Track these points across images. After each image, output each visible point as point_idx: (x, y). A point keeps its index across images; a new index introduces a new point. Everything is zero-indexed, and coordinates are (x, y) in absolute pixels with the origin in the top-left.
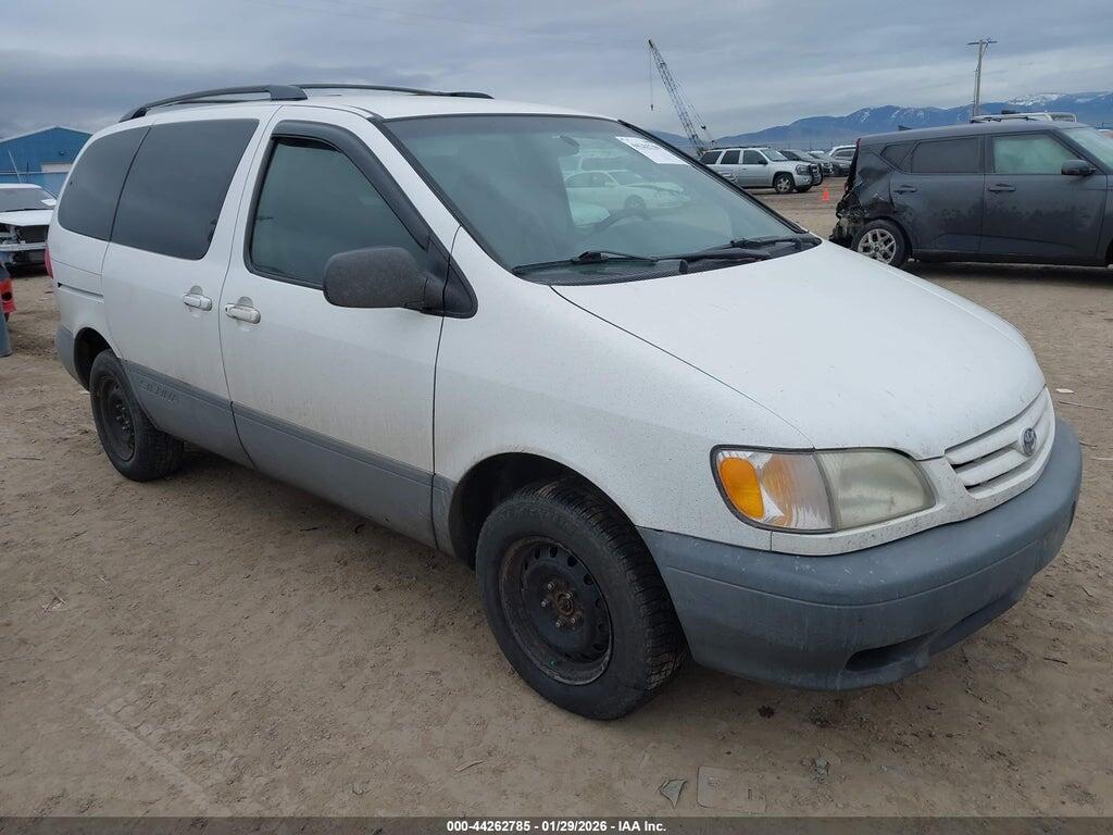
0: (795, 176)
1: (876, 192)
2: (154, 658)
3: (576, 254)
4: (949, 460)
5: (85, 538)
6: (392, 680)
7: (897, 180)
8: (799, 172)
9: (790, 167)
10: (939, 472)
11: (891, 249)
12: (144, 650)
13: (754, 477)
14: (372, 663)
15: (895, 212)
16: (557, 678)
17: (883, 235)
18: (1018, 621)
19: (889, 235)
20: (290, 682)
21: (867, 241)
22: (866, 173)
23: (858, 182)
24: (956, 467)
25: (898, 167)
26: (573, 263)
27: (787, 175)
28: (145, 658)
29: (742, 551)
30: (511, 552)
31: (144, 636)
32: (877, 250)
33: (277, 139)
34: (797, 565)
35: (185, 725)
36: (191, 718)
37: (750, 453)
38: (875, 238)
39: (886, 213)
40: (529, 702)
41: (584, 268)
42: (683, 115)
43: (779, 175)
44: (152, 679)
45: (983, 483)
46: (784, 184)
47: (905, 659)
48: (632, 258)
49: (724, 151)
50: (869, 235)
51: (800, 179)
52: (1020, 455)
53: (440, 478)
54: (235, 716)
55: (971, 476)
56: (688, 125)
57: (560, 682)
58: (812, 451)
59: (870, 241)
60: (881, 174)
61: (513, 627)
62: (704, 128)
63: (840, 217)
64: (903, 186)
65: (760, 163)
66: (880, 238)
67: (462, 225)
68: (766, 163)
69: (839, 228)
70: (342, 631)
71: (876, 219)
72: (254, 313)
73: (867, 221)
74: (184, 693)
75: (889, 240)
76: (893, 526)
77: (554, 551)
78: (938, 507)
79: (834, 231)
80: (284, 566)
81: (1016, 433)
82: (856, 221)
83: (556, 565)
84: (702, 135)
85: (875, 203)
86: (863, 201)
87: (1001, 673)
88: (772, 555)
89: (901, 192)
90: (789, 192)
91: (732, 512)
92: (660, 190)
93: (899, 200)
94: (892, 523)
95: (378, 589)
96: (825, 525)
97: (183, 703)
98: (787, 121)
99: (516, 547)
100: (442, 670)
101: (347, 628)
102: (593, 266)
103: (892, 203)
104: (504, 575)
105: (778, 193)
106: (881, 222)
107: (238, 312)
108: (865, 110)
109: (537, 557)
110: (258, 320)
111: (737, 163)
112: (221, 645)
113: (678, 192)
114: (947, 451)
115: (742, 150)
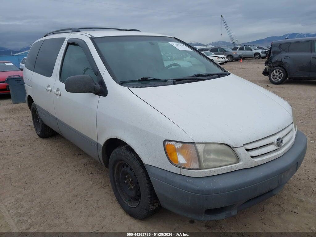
0: (261, 54)
1: (277, 58)
2: (23, 190)
3: (140, 78)
4: (245, 148)
5: (21, 154)
6: (85, 202)
7: (284, 54)
8: (262, 53)
9: (259, 51)
10: (241, 152)
11: (281, 76)
12: (21, 187)
13: (176, 150)
14: (81, 196)
15: (283, 64)
16: (129, 205)
17: (279, 71)
18: (286, 198)
19: (281, 71)
20: (56, 200)
21: (274, 73)
22: (274, 53)
23: (272, 55)
24: (247, 150)
25: (284, 50)
26: (139, 81)
27: (258, 54)
28: (20, 190)
29: (172, 174)
30: (117, 165)
31: (23, 183)
32: (277, 76)
33: (69, 43)
34: (188, 180)
35: (23, 211)
36: (25, 208)
37: (174, 143)
38: (276, 72)
39: (280, 65)
40: (121, 212)
41: (142, 82)
42: (231, 37)
43: (256, 54)
44: (20, 196)
45: (260, 155)
46: (257, 56)
47: (227, 212)
48: (158, 80)
49: (240, 47)
50: (275, 71)
51: (262, 55)
52: (275, 146)
53: (99, 144)
54: (37, 209)
55: (254, 153)
56: (232, 39)
57: (129, 206)
58: (194, 143)
59: (275, 73)
60: (279, 52)
61: (118, 189)
62: (237, 40)
63: (266, 66)
64: (285, 56)
65: (250, 50)
66: (278, 72)
67: (107, 69)
68: (252, 50)
69: (266, 69)
70: (77, 185)
71: (277, 66)
72: (59, 93)
73: (274, 67)
74: (26, 201)
75: (281, 73)
76: (222, 169)
77: (127, 166)
78: (241, 163)
79: (264, 70)
80: (69, 165)
81: (274, 139)
82: (271, 67)
83: (127, 170)
84: (236, 42)
85: (277, 61)
86: (273, 61)
87: (274, 215)
88: (180, 176)
89: (285, 58)
90: (259, 59)
91: (169, 161)
92: (218, 57)
93: (284, 60)
94: (222, 168)
95: (92, 173)
96: (198, 167)
97: (25, 204)
98: (263, 38)
99: (118, 164)
100: (100, 200)
101: (78, 185)
102: (145, 82)
103: (282, 61)
104: (116, 173)
105: (256, 59)
106: (278, 67)
107: (56, 92)
108: (287, 34)
109: (123, 167)
110: (60, 95)
111: (243, 50)
112: (43, 187)
113: (224, 58)
114: (244, 145)
115: (245, 46)
